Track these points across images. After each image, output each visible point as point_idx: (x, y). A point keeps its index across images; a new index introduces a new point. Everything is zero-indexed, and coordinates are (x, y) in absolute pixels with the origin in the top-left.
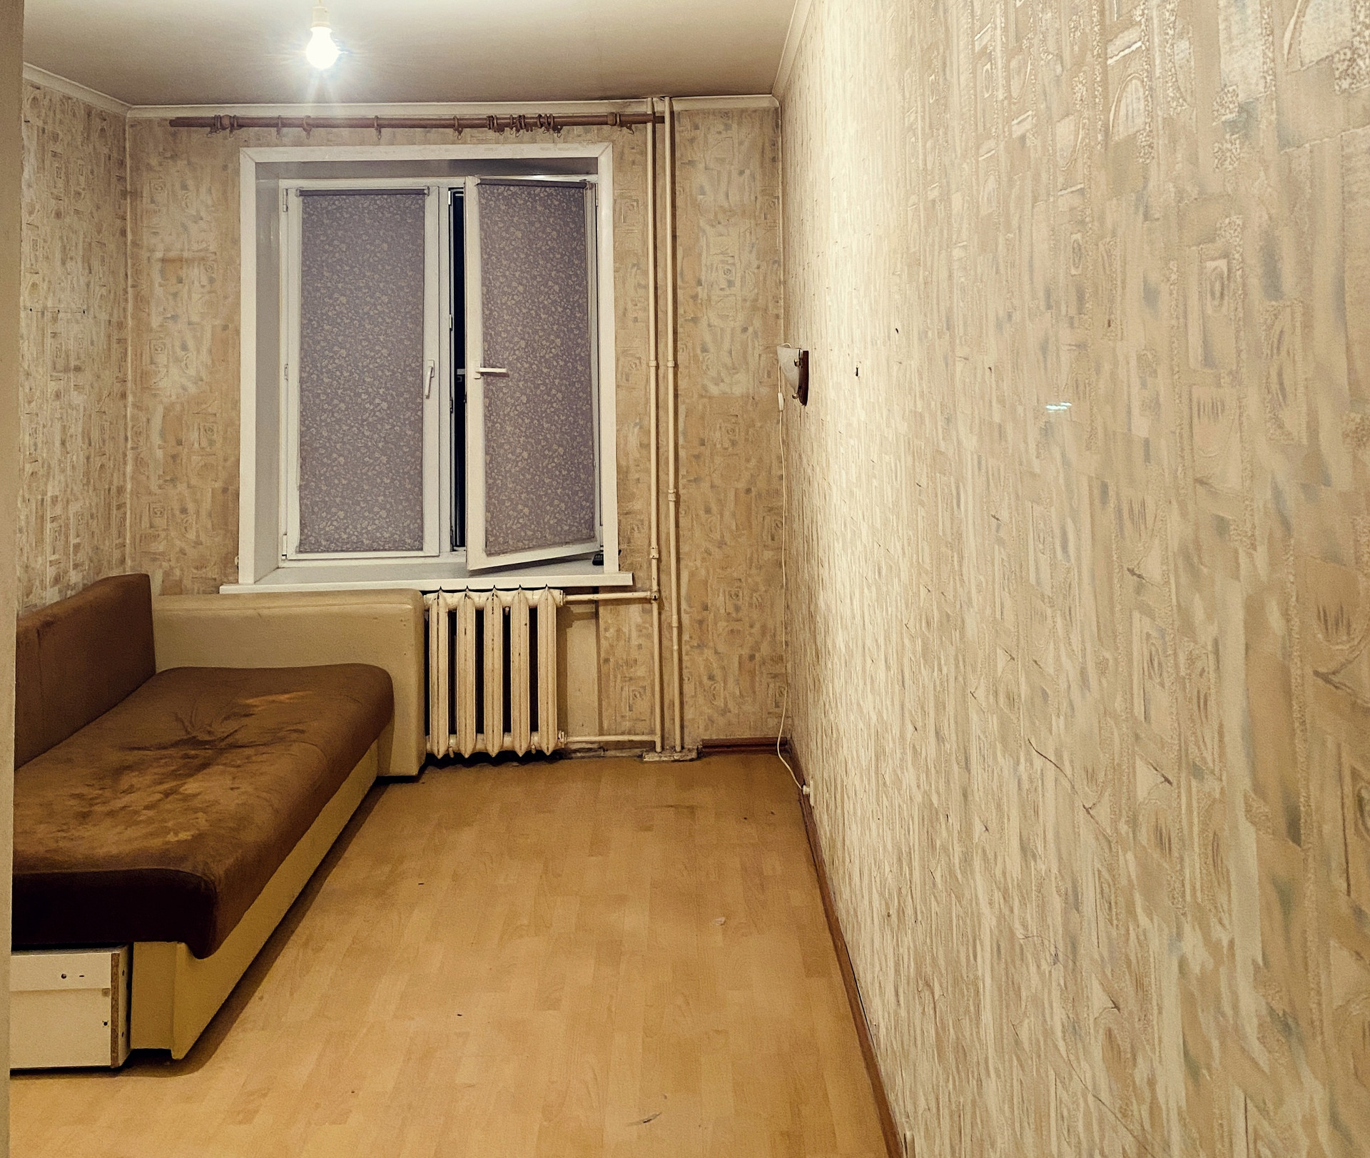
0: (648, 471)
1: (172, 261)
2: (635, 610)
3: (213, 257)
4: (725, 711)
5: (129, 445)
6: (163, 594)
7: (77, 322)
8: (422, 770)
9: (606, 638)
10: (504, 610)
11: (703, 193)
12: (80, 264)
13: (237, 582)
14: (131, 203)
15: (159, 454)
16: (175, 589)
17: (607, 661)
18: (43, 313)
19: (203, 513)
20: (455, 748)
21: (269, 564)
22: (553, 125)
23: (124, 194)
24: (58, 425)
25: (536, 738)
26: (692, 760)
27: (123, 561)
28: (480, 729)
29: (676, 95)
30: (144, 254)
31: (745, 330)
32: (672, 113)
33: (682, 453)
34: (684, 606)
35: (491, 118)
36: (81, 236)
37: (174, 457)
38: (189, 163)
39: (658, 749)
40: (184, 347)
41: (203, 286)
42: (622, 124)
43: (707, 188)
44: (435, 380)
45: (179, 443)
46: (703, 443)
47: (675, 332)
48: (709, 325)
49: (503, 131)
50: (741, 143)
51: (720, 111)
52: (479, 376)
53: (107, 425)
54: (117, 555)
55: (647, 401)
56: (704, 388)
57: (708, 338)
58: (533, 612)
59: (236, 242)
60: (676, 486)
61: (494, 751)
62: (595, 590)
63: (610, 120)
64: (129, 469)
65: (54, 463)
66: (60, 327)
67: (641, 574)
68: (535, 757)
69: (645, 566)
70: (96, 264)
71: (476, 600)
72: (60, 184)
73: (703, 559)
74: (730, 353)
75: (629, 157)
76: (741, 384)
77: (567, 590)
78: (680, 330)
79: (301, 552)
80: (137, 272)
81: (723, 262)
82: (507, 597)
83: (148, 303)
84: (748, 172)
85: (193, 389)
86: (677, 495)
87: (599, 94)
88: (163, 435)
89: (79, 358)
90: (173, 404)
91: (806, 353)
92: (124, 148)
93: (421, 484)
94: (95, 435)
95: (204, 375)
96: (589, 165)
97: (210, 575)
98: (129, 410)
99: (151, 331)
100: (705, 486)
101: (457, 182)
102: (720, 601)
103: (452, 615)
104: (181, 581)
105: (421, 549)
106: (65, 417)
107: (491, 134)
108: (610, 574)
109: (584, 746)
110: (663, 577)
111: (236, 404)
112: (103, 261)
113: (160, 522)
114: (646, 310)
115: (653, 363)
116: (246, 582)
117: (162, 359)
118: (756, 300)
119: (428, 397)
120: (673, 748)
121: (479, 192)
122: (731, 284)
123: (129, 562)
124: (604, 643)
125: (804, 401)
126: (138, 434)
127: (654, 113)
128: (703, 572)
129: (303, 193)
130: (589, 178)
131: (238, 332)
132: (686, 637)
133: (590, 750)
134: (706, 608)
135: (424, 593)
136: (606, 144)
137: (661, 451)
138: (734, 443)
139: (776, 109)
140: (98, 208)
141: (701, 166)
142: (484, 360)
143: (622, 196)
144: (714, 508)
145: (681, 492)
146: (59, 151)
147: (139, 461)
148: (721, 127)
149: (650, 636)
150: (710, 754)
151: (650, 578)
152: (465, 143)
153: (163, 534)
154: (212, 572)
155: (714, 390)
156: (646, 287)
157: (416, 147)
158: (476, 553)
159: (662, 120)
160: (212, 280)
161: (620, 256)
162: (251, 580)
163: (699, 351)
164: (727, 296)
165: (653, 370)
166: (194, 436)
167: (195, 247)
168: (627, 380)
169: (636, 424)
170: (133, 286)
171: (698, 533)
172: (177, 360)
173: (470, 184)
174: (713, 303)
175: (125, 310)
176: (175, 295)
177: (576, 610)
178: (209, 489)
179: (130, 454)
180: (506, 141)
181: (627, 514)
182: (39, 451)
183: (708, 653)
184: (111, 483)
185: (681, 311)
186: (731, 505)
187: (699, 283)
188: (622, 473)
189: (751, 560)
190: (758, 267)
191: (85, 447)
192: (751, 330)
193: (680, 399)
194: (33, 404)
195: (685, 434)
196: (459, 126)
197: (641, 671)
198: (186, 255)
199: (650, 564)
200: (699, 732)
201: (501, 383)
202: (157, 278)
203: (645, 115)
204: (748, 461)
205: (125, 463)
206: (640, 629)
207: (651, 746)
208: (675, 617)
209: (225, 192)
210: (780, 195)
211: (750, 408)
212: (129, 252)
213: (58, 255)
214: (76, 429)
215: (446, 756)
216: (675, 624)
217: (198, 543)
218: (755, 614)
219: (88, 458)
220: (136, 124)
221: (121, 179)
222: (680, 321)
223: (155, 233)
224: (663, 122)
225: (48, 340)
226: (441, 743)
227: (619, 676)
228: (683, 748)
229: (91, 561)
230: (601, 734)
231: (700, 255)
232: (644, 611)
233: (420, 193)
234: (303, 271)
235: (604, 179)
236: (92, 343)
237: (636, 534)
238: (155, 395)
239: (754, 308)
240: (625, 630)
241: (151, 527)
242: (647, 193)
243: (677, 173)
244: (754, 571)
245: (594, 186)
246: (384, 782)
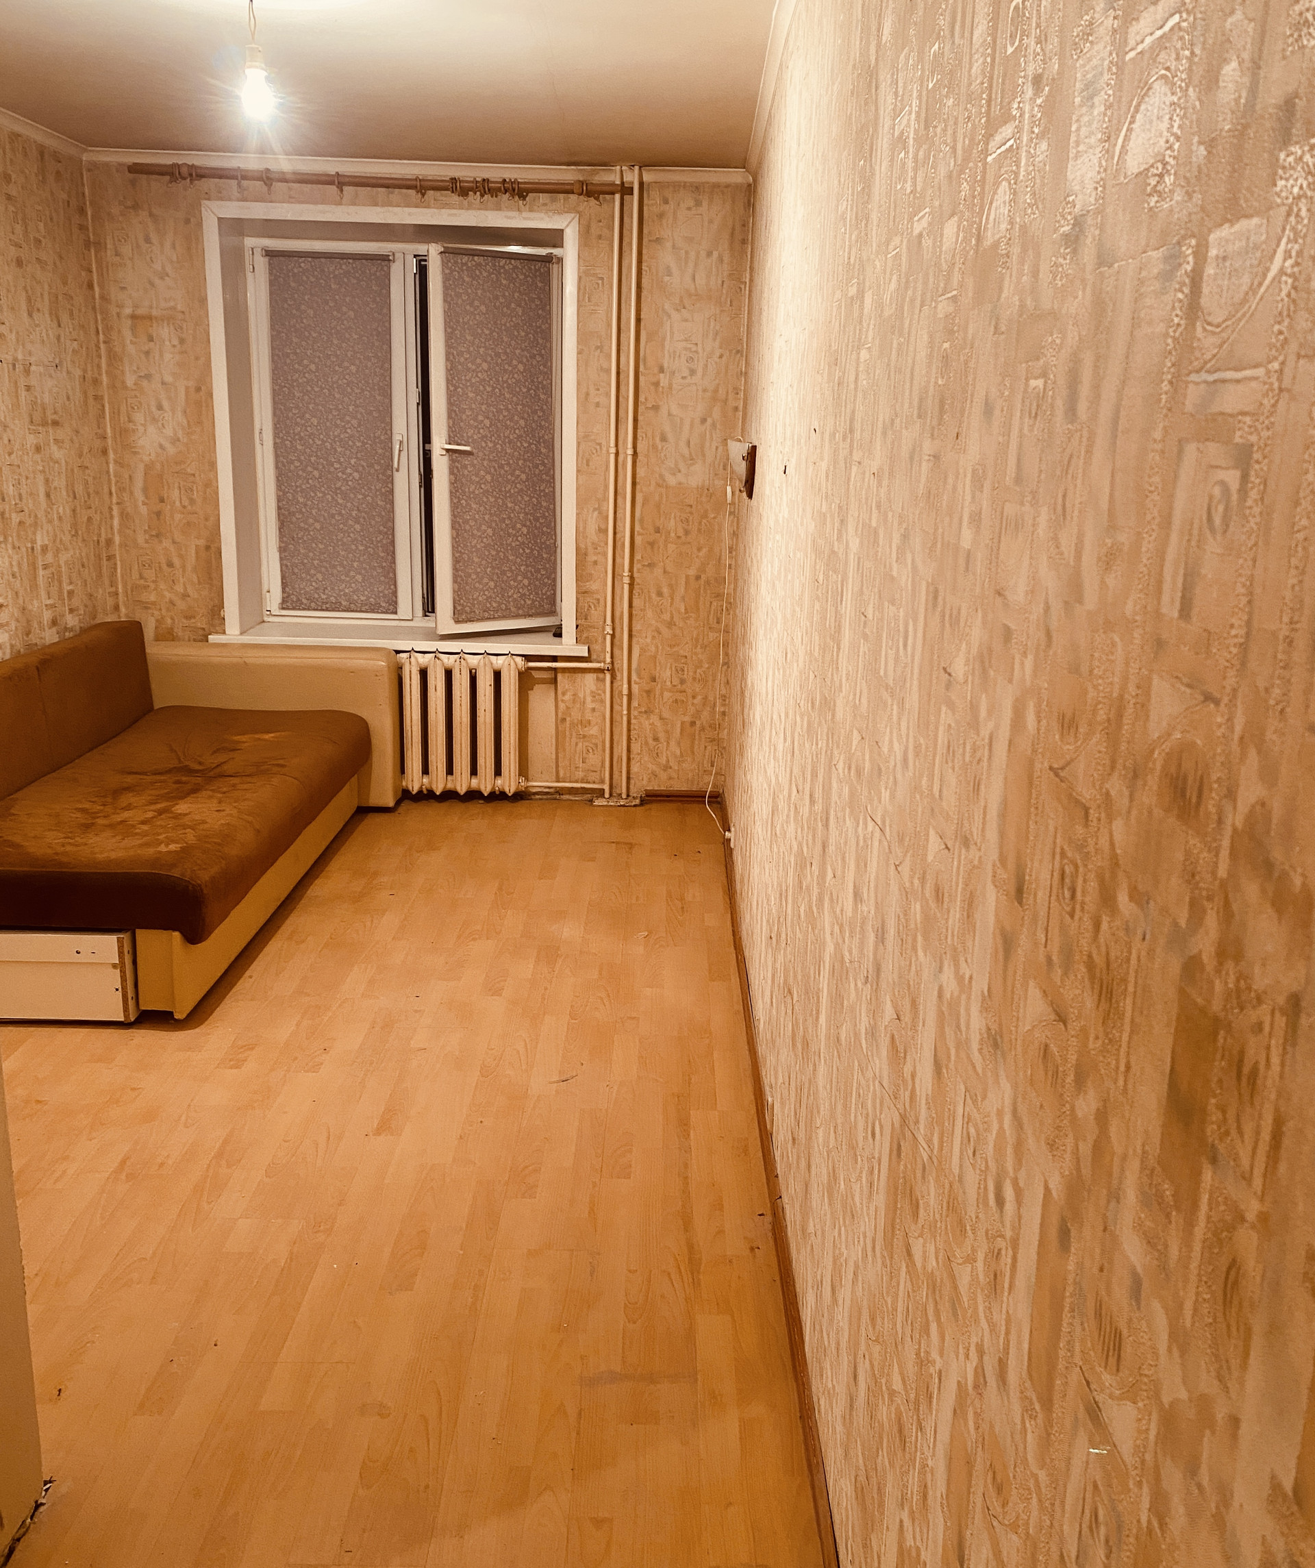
0: (605, 554)
1: (143, 318)
2: (590, 678)
3: (180, 316)
4: (667, 767)
5: (114, 500)
6: (158, 638)
7: (51, 376)
8: (398, 803)
9: (562, 701)
10: (471, 672)
11: (670, 274)
12: (47, 316)
13: (224, 633)
14: (96, 256)
15: (144, 510)
16: (166, 636)
17: (564, 720)
18: (14, 365)
19: (189, 568)
20: (428, 787)
21: (254, 617)
22: (518, 191)
23: (87, 244)
24: (40, 479)
25: (499, 782)
26: (635, 806)
27: (117, 608)
28: (450, 771)
29: (644, 165)
30: (114, 310)
31: (704, 421)
32: (641, 184)
33: (638, 539)
34: (634, 677)
35: (454, 180)
36: (46, 287)
37: (158, 514)
38: (151, 215)
39: (607, 795)
40: (160, 408)
41: (174, 346)
42: (589, 194)
43: (675, 270)
44: (404, 454)
45: (162, 500)
46: (658, 531)
47: (635, 420)
48: (669, 415)
49: (467, 195)
50: (711, 222)
51: (691, 185)
52: (444, 453)
53: (90, 480)
54: (110, 602)
55: (606, 487)
56: (661, 476)
57: (667, 428)
58: (497, 675)
59: (203, 301)
60: (631, 570)
61: (462, 790)
62: (554, 659)
63: (576, 188)
64: (116, 522)
65: (41, 514)
66: (33, 381)
67: (596, 647)
68: (497, 797)
69: (600, 641)
70: (65, 318)
71: (445, 661)
72: (19, 228)
73: (653, 637)
74: (689, 442)
75: (595, 230)
76: (697, 476)
77: (528, 658)
78: (640, 418)
79: (283, 609)
80: (108, 329)
81: (686, 349)
82: (473, 661)
83: (121, 360)
84: (715, 254)
85: (171, 450)
86: (632, 577)
87: (565, 159)
88: (145, 490)
89: (55, 413)
90: (152, 462)
91: (754, 448)
92: (84, 194)
93: (394, 552)
94: (79, 489)
95: (180, 434)
96: (554, 238)
97: (199, 625)
98: (111, 466)
99: (125, 388)
100: (658, 571)
101: (421, 249)
102: (666, 674)
103: (424, 673)
104: (172, 629)
105: (396, 613)
106: (47, 470)
107: (455, 199)
108: (568, 645)
109: (540, 790)
110: (616, 652)
111: (213, 465)
112: (71, 314)
113: (150, 574)
114: (608, 395)
115: (613, 450)
116: (232, 632)
117: (139, 417)
118: (716, 391)
119: (398, 470)
120: (620, 795)
121: (443, 261)
122: (693, 372)
123: (123, 610)
124: (562, 706)
125: (750, 496)
126: (121, 490)
127: (623, 183)
128: (653, 649)
129: (270, 254)
130: (556, 251)
131: (211, 395)
132: (635, 704)
133: (547, 793)
134: (654, 679)
135: (398, 652)
136: (573, 215)
137: (618, 536)
138: (687, 533)
139: (749, 185)
140: (61, 258)
141: (669, 245)
142: (449, 436)
143: (587, 273)
144: (665, 590)
145: (636, 575)
146: (14, 193)
147: (124, 516)
148: (691, 203)
149: (602, 701)
150: (651, 802)
151: (604, 651)
152: (428, 207)
153: (152, 586)
154: (201, 622)
155: (672, 481)
156: (608, 371)
157: (378, 209)
158: (444, 619)
159: (630, 191)
160: (182, 341)
161: (584, 337)
162: (238, 632)
163: (658, 439)
164: (689, 385)
165: (612, 457)
166: (175, 494)
167: (163, 304)
168: (588, 465)
169: (595, 509)
170: (105, 342)
171: (649, 613)
172: (154, 420)
173: (433, 251)
174: (674, 392)
175: (99, 366)
176: (147, 353)
177: (536, 675)
178: (193, 544)
179: (115, 508)
180: (470, 207)
181: (585, 592)
182: (24, 501)
183: (654, 718)
184: (99, 535)
185: (642, 399)
186: (681, 590)
187: (662, 370)
188: (581, 555)
189: (697, 640)
190: (721, 357)
191: (71, 500)
192: (709, 421)
193: (638, 487)
194: (13, 456)
195: (642, 521)
196: (421, 187)
197: (594, 731)
198: (154, 313)
199: (605, 639)
200: (643, 783)
201: (467, 461)
202: (127, 334)
203: (613, 184)
204: (699, 549)
205: (112, 517)
206: (593, 694)
207: (601, 793)
208: (625, 686)
209: (189, 249)
210: (747, 281)
211: (704, 499)
212: (98, 307)
213: (24, 307)
214: (60, 482)
215: (420, 792)
216: (625, 692)
217: (185, 596)
218: (697, 687)
219: (74, 511)
220: (94, 167)
221: (83, 228)
222: (641, 408)
223: (123, 288)
224: (632, 194)
225: (23, 393)
226: (415, 781)
227: (574, 734)
228: (628, 796)
229: (86, 606)
230: (558, 781)
231: (664, 339)
232: (598, 679)
233: (385, 259)
234: (272, 336)
235: (570, 252)
236: (68, 398)
237: (593, 612)
238: (135, 453)
239: (714, 399)
240: (581, 695)
241: (141, 577)
242: (612, 270)
243: (644, 252)
244: (699, 650)
245: (560, 260)
246: (363, 811)
